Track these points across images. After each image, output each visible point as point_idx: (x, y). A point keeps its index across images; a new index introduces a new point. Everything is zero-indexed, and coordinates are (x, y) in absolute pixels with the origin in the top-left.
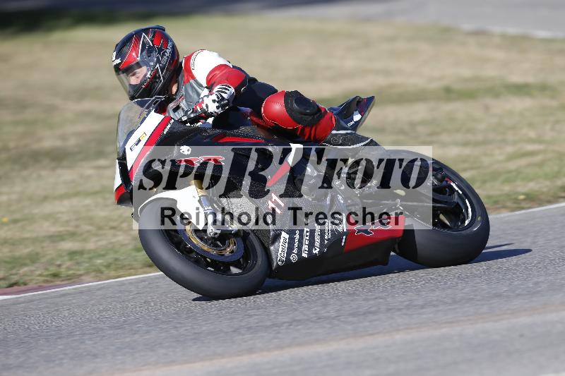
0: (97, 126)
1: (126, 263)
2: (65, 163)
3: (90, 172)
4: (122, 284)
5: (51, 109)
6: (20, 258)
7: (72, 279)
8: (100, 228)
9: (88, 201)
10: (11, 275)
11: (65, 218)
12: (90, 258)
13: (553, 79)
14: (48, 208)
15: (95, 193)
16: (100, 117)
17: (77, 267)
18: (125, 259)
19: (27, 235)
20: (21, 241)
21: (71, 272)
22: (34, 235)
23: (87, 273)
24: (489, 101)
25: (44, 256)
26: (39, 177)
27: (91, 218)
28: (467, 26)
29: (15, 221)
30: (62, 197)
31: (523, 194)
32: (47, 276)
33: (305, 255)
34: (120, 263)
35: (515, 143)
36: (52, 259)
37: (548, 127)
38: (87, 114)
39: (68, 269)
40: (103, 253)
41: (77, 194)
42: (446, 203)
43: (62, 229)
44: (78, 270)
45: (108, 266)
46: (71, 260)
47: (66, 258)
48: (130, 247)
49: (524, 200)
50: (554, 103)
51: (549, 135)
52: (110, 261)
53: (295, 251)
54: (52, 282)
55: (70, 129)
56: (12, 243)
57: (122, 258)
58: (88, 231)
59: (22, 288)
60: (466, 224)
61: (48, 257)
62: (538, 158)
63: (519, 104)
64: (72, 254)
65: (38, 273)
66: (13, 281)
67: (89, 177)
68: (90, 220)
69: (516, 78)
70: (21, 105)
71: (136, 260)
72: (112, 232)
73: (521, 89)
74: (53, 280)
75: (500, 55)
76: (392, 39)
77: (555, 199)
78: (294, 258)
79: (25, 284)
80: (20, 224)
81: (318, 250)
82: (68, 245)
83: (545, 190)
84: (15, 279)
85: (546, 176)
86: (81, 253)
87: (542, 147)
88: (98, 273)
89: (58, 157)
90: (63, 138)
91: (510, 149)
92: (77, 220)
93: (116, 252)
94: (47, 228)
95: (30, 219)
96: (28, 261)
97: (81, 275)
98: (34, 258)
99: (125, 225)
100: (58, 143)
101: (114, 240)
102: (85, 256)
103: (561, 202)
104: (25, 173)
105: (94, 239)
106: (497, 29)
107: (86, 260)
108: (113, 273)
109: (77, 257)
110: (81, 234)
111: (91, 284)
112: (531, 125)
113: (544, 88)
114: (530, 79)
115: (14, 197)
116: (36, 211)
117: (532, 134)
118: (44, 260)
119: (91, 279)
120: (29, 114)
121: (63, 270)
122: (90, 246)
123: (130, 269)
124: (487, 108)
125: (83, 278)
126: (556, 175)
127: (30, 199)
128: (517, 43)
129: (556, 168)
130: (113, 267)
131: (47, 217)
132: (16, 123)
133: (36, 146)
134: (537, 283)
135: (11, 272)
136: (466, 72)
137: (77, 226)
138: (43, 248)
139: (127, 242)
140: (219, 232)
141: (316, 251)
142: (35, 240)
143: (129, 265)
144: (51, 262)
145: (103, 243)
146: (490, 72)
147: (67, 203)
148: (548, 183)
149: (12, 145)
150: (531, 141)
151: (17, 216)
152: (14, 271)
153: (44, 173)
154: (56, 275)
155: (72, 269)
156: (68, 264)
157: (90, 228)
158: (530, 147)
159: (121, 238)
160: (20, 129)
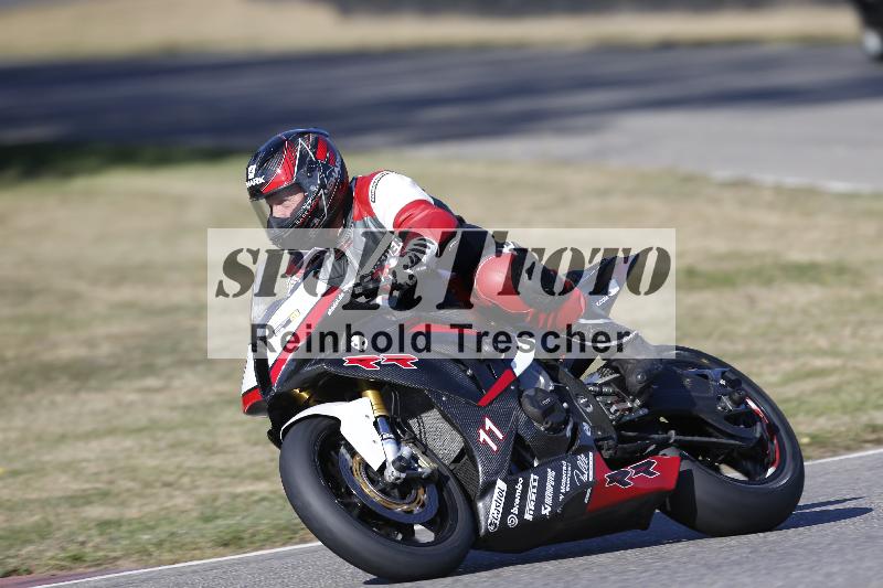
0: (143, 326)
1: (188, 539)
2: (93, 383)
3: (132, 397)
4: (181, 573)
5: (72, 298)
6: (21, 531)
7: (102, 564)
8: (147, 485)
9: (128, 443)
10: (9, 557)
11: (92, 468)
12: (132, 532)
13: (856, 256)
14: (65, 453)
15: (140, 430)
16: (149, 311)
17: (109, 546)
18: (186, 533)
19: (34, 496)
20: (25, 504)
21: (101, 554)
22: (45, 495)
23: (127, 555)
24: (755, 290)
25: (59, 529)
26: (53, 404)
27: (134, 470)
28: (723, 173)
29: (15, 473)
30: (87, 436)
31: (808, 435)
32: (63, 559)
33: (528, 517)
34: (177, 539)
35: (795, 355)
36: (73, 533)
37: (847, 331)
38: (129, 306)
39: (97, 548)
40: (152, 523)
41: (111, 432)
42: (741, 439)
43: (87, 486)
44: (114, 551)
45: (159, 544)
46: (101, 534)
47: (93, 532)
48: (195, 514)
49: (809, 445)
50: (857, 294)
51: (848, 345)
52: (163, 536)
53: (515, 510)
54: (71, 569)
55: (100, 330)
56: (11, 507)
57: (180, 532)
58: (128, 490)
59: (25, 577)
60: (768, 474)
61: (66, 530)
62: (832, 380)
63: (802, 295)
64: (104, 525)
65: (49, 554)
66: (10, 568)
67: (131, 404)
68: (132, 472)
69: (797, 256)
70: (25, 293)
71: (203, 536)
72: (165, 490)
73: (805, 273)
74: (73, 566)
75: (773, 219)
76: (603, 193)
77: (858, 443)
78: (513, 521)
79: (29, 572)
80: (21, 478)
81: (549, 509)
82: (96, 512)
83: (843, 429)
84: (13, 563)
85: (844, 409)
86: (118, 523)
87: (838, 362)
88: (144, 555)
89: (82, 374)
90: (91, 343)
91: (787, 366)
92: (111, 472)
93: (172, 523)
94: (65, 484)
95: (39, 470)
96: (34, 536)
97: (116, 559)
98: (43, 532)
99: (186, 480)
100: (82, 352)
101: (169, 504)
102: (124, 528)
103: (867, 449)
104: (29, 398)
105: (138, 502)
106: (769, 178)
107: (123, 535)
108: (167, 556)
109: (112, 530)
110: (118, 495)
111: (135, 572)
112: (820, 328)
113: (841, 270)
114: (819, 257)
115: (13, 435)
116: (47, 458)
117: (823, 342)
118: (58, 534)
119: (134, 565)
120: (36, 307)
121: (88, 549)
122: (132, 512)
123: (195, 549)
124: (752, 301)
125: (119, 562)
126: (860, 407)
127: (39, 438)
128: (799, 199)
129: (859, 396)
130: (167, 545)
131: (65, 467)
132: (17, 320)
133: (48, 357)
134: (828, 575)
135: (7, 553)
136: (720, 245)
137: (111, 482)
138: (58, 515)
139: (189, 506)
140: (403, 475)
141: (546, 511)
142: (44, 503)
143: (193, 543)
144: (70, 538)
145: (154, 508)
146: (757, 244)
147: (95, 446)
148: (847, 419)
149: (10, 354)
150: (821, 353)
151: (18, 465)
152: (12, 552)
153: (59, 398)
154: (77, 559)
155: (103, 550)
156: (98, 540)
157: (131, 484)
158: (819, 363)
159: (180, 500)
160: (24, 329)
